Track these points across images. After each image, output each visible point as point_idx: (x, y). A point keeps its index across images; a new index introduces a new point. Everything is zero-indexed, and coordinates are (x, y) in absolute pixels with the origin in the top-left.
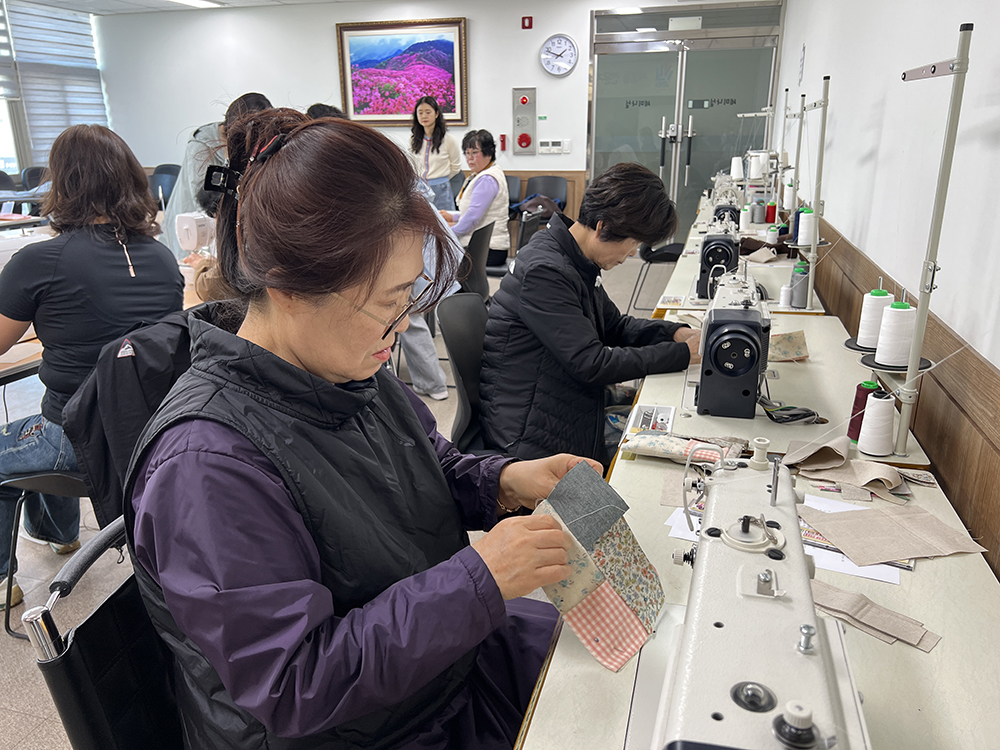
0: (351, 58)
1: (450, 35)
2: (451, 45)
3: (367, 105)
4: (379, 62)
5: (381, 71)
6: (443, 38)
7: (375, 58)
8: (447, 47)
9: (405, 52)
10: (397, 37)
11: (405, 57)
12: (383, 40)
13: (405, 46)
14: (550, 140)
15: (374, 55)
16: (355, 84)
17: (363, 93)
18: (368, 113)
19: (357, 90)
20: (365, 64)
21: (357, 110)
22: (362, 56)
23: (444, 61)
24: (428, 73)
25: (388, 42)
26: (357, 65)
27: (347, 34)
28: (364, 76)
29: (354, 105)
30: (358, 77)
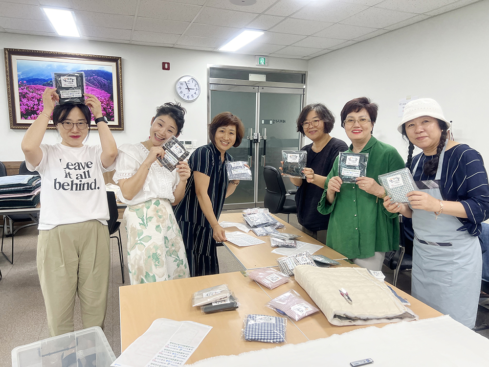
0: (19, 76)
1: (110, 68)
2: (110, 75)
3: (34, 113)
4: (45, 80)
6: (102, 69)
7: (42, 78)
8: (108, 76)
10: (63, 64)
12: (51, 65)
14: (184, 141)
15: (42, 75)
16: (23, 96)
17: (31, 104)
19: (25, 101)
20: (34, 83)
21: (23, 116)
22: (30, 75)
23: (105, 85)
25: (56, 67)
26: (25, 82)
27: (14, 57)
28: (31, 90)
29: (21, 112)
30: (25, 90)
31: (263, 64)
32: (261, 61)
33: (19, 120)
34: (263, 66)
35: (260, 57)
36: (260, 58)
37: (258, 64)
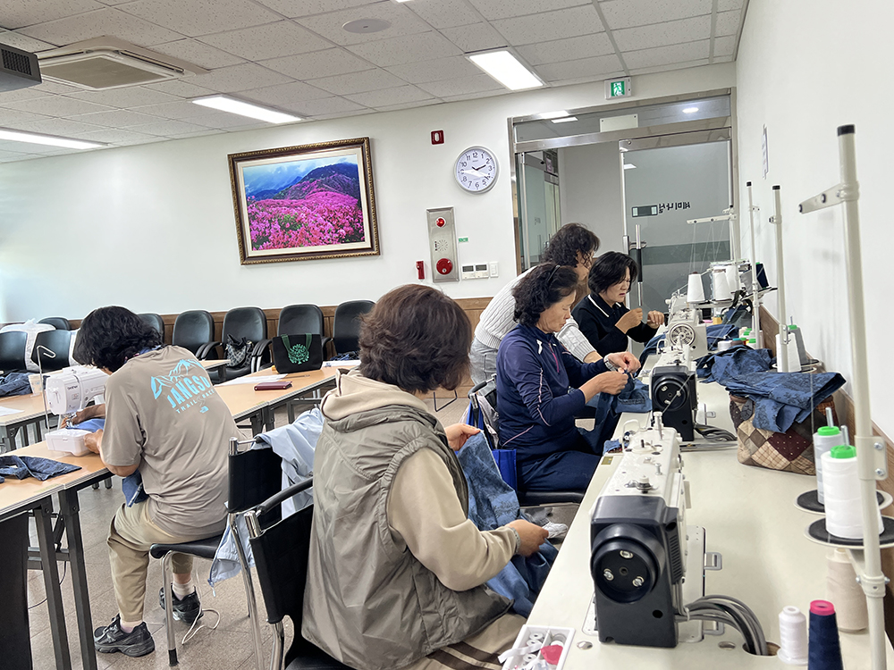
0: (246, 190)
1: (353, 157)
2: (355, 168)
3: (266, 240)
4: (276, 192)
5: (280, 201)
6: (346, 161)
7: (272, 188)
8: (351, 170)
9: (304, 179)
10: (295, 163)
11: (305, 185)
12: (280, 169)
13: (304, 173)
14: (474, 264)
15: (272, 184)
16: (252, 217)
17: (261, 227)
18: (267, 248)
19: (254, 223)
20: (262, 195)
21: (255, 246)
22: (258, 187)
23: (348, 186)
24: (332, 200)
25: (286, 169)
26: (253, 197)
27: (240, 165)
28: (261, 208)
29: (252, 240)
30: (254, 209)
31: (619, 93)
32: (615, 90)
33: (251, 253)
34: (620, 97)
35: (613, 81)
36: (612, 84)
37: (610, 96)
